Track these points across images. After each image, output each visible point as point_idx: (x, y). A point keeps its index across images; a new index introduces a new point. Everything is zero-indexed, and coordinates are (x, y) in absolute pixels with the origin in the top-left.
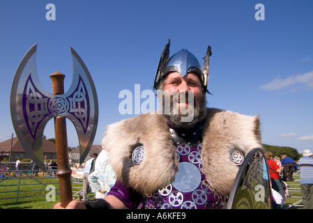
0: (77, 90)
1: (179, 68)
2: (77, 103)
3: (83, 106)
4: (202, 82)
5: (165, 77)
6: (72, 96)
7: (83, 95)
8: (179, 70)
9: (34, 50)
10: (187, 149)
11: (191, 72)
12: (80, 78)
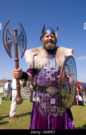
0: (21, 35)
1: (48, 32)
2: (21, 39)
3: (22, 41)
4: (55, 37)
5: (44, 35)
6: (19, 37)
7: (23, 37)
8: (48, 33)
9: (9, 21)
10: (52, 57)
11: (52, 34)
12: (22, 32)
